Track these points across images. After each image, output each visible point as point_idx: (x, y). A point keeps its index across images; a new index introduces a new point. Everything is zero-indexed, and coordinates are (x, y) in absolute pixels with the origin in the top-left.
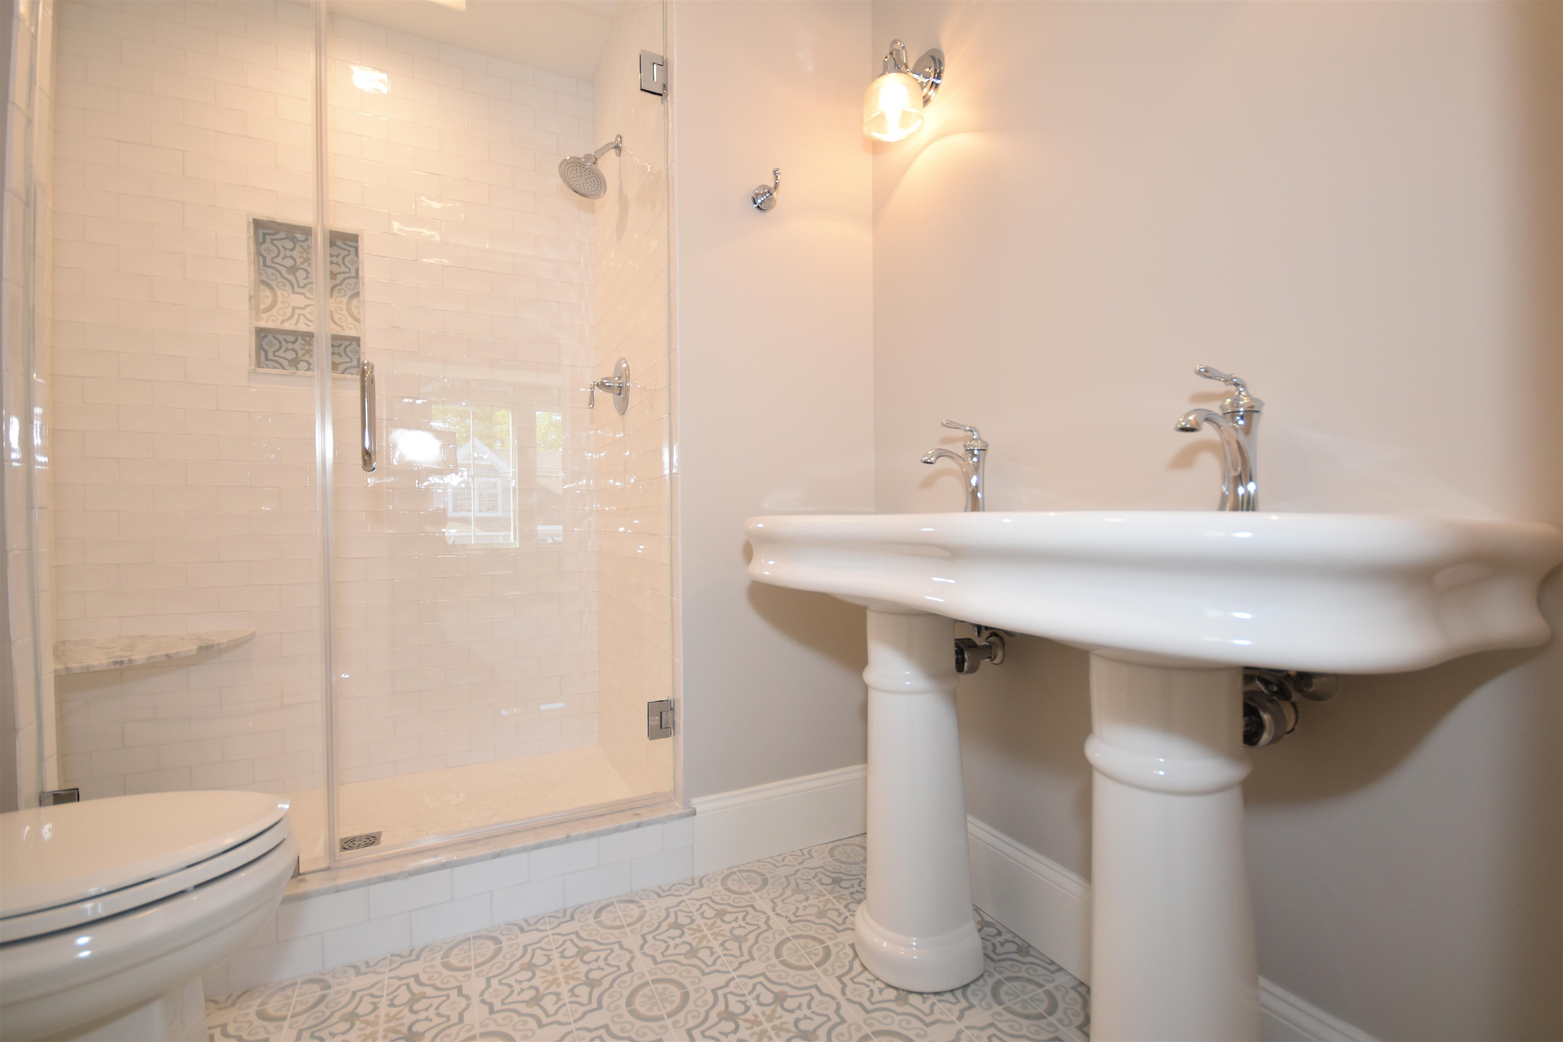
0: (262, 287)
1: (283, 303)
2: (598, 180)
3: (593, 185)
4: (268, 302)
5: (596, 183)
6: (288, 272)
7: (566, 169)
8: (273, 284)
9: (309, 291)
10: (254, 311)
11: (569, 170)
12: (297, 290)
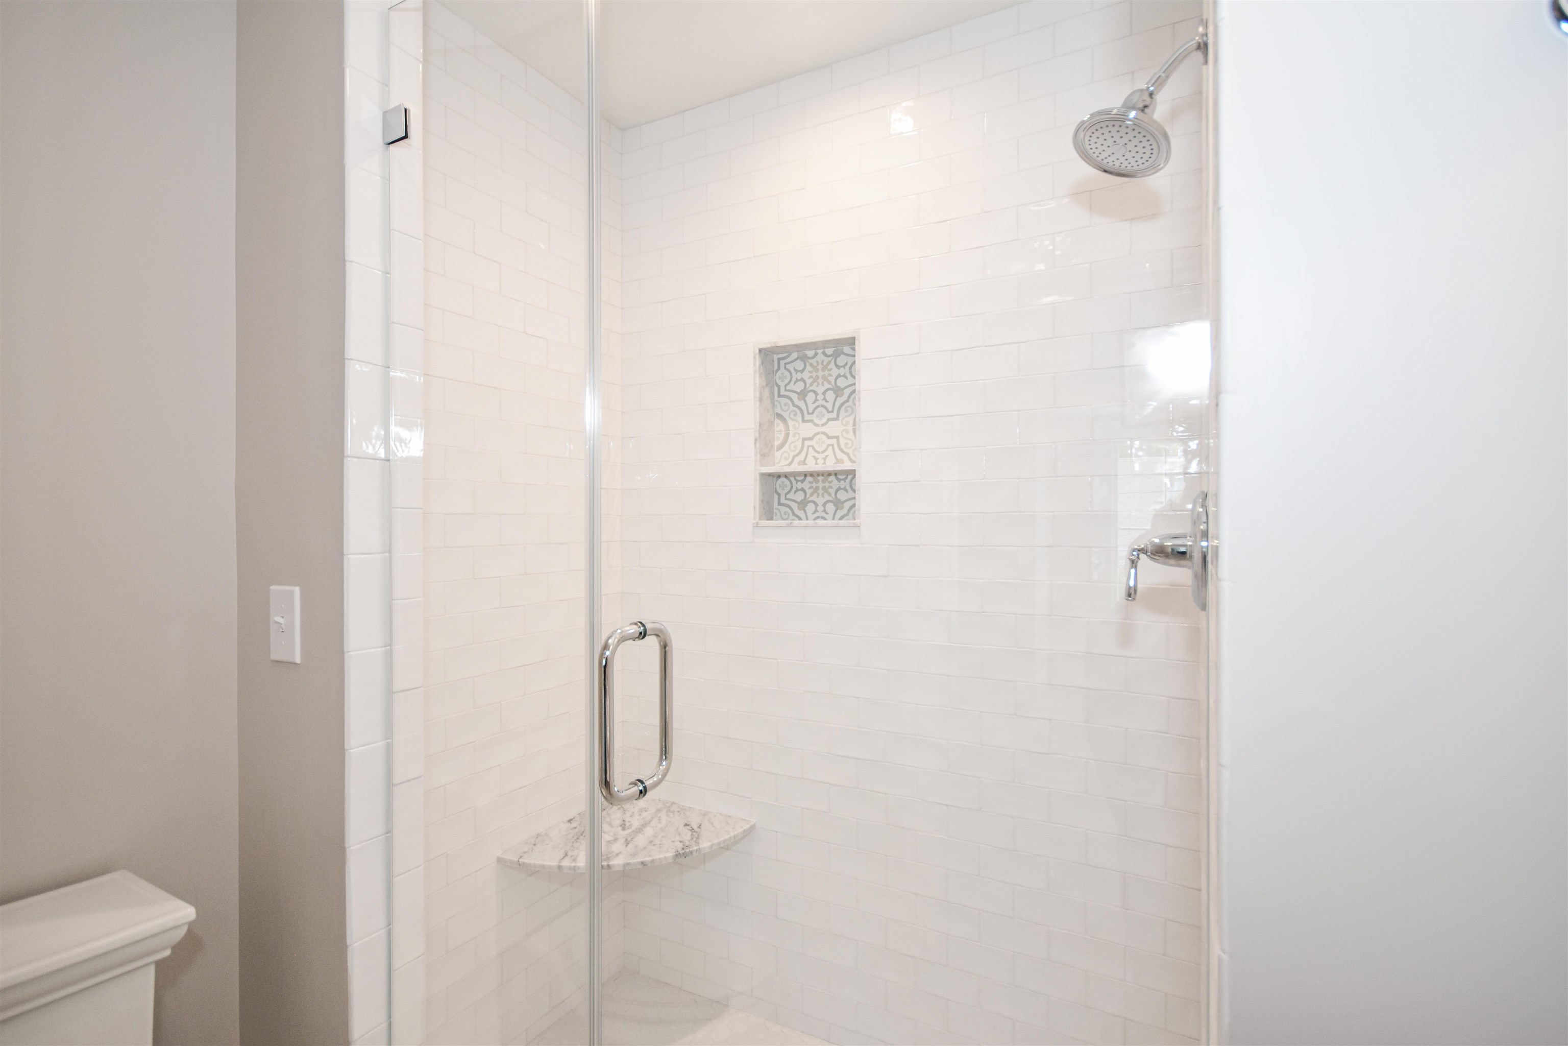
0: (777, 421)
1: (794, 436)
2: (1148, 137)
3: (1141, 151)
4: (781, 437)
5: (1147, 144)
6: (799, 399)
7: (1087, 138)
8: (785, 415)
9: (817, 416)
10: (758, 455)
11: (1094, 139)
12: (807, 417)
